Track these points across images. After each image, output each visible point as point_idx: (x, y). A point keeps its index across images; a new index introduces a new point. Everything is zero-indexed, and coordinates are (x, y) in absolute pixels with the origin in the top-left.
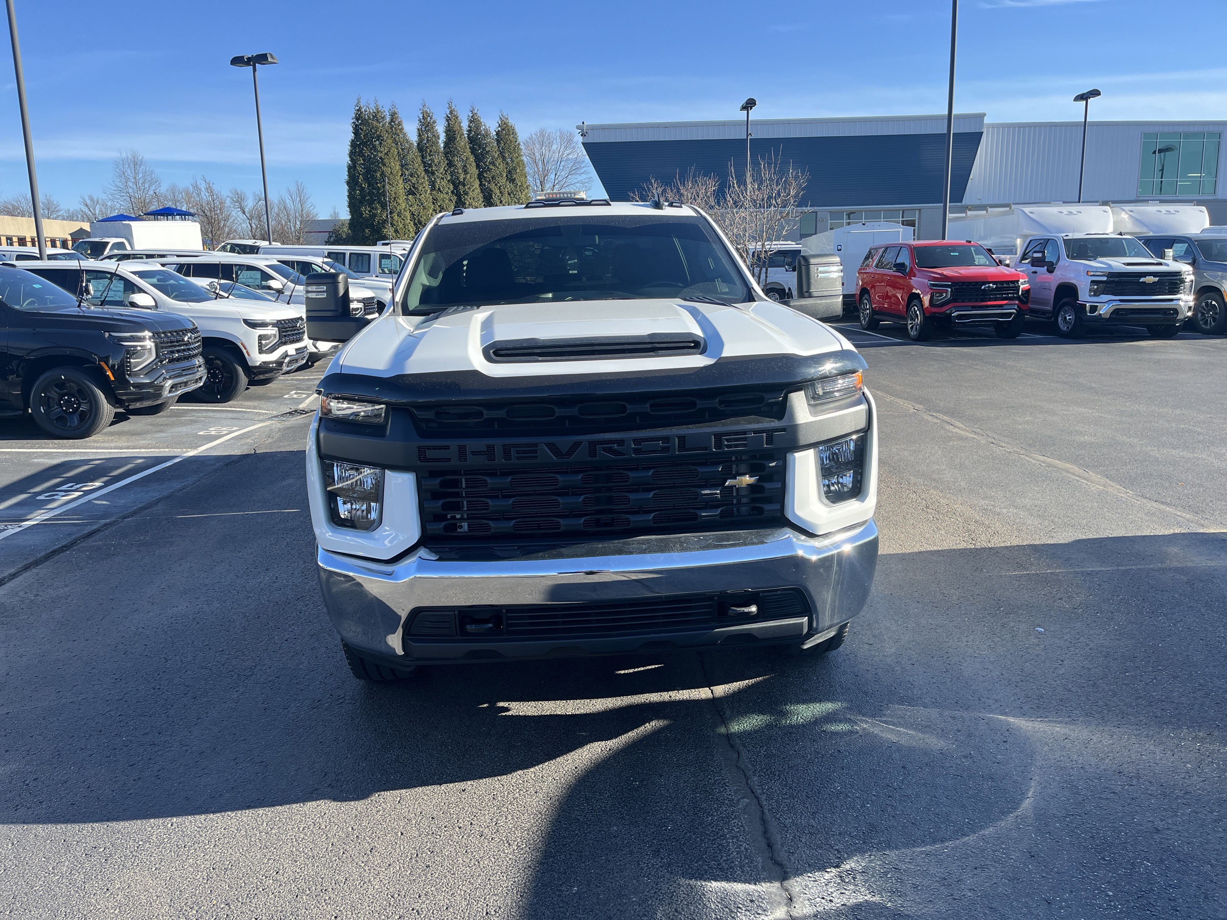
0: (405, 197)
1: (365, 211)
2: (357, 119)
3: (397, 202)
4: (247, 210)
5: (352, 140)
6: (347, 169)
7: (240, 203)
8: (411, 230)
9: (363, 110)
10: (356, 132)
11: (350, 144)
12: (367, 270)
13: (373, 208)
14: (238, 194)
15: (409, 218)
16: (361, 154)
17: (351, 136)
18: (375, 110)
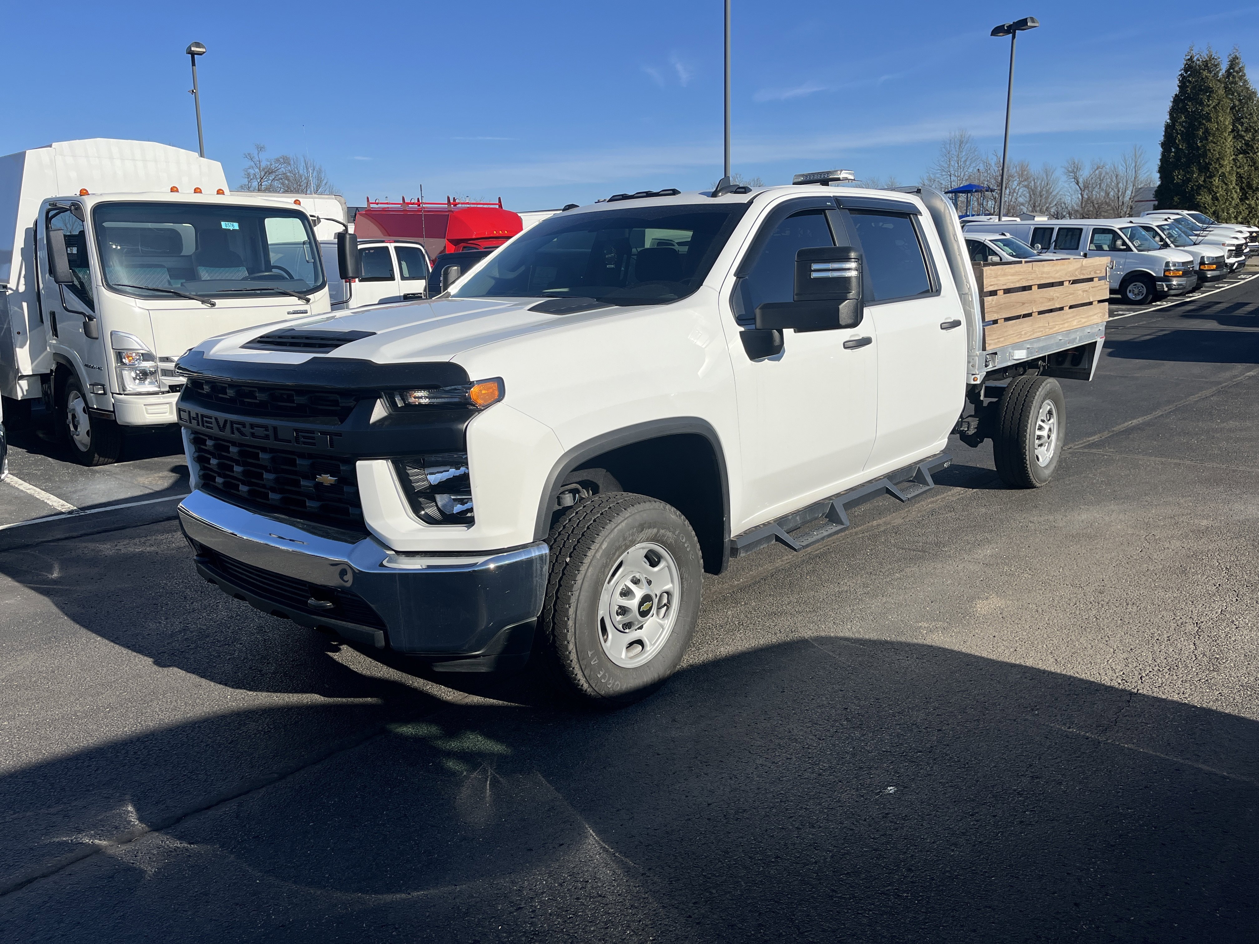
0: (1234, 157)
1: (1177, 176)
2: (1186, 71)
3: (1220, 164)
4: (1081, 180)
5: (1176, 95)
6: (1164, 129)
7: (1075, 173)
8: (1235, 196)
9: (1195, 59)
10: (1182, 86)
11: (1172, 100)
12: (1075, 247)
13: (1188, 172)
14: (1074, 163)
15: (1234, 183)
16: (1184, 110)
17: (1176, 90)
18: (1206, 57)
